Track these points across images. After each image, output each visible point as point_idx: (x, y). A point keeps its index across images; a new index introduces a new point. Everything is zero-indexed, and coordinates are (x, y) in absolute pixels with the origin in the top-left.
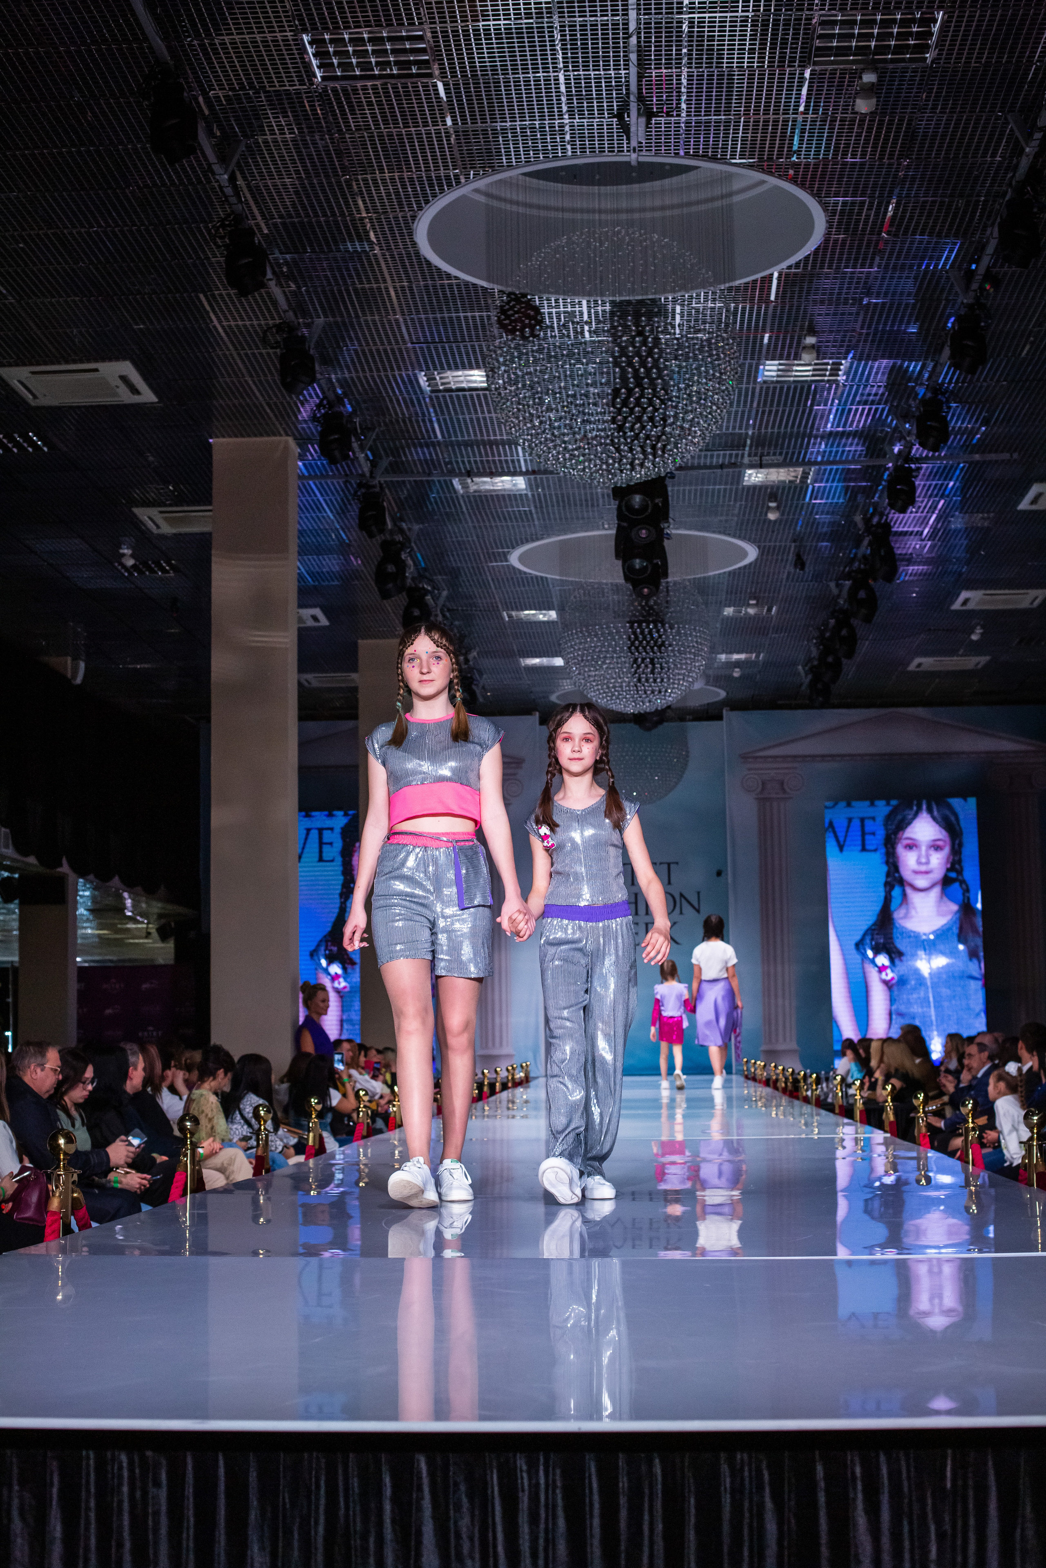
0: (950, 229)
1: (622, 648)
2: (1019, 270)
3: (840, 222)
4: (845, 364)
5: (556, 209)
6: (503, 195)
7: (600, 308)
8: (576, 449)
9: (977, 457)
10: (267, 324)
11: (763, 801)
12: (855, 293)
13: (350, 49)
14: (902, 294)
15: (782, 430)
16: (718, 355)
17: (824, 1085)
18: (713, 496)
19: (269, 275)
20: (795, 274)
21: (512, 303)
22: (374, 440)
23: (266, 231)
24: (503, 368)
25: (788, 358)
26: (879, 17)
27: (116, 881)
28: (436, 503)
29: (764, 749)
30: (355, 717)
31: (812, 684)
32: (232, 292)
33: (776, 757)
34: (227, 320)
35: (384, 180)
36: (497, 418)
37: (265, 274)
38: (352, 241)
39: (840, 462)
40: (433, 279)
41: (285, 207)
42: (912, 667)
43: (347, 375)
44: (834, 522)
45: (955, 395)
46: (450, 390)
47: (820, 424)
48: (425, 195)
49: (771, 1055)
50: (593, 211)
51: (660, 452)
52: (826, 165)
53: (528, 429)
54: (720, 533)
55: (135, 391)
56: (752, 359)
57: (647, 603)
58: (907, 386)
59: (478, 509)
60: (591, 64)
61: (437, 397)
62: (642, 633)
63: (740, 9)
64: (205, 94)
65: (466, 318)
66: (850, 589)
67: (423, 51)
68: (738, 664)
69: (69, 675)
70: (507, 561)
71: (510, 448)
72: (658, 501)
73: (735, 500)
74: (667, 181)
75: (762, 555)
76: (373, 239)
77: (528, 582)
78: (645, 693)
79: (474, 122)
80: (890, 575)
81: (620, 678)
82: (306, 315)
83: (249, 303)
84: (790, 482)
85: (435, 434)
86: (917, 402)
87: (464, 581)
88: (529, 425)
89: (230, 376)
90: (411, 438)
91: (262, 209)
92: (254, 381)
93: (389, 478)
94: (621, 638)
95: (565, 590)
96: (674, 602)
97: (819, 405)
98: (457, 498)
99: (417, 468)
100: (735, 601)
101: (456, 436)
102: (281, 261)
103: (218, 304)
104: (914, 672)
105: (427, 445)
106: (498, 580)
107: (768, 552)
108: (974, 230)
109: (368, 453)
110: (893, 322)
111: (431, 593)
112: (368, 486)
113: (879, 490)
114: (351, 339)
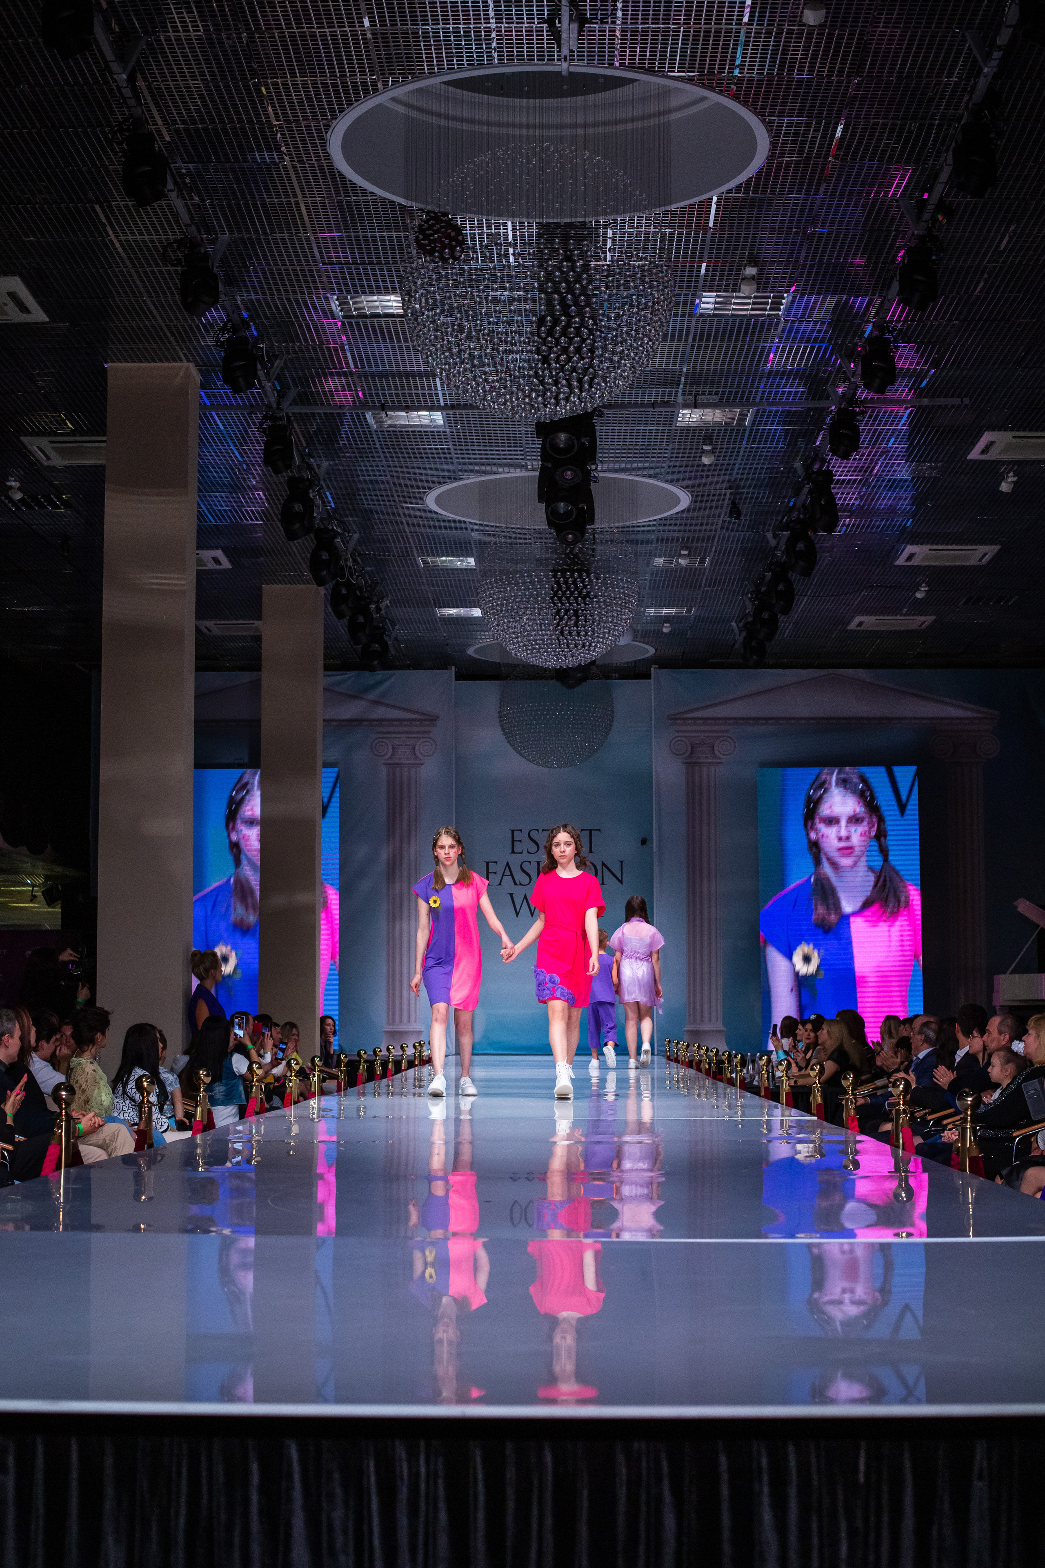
0: (901, 155)
1: (544, 599)
2: (974, 200)
3: (784, 144)
4: (787, 298)
5: (480, 123)
6: (424, 106)
7: (526, 230)
8: (497, 381)
9: (925, 401)
10: (168, 240)
11: (692, 764)
12: (799, 221)
14: (849, 223)
15: (719, 367)
16: (650, 283)
17: (751, 1067)
18: (644, 436)
19: (170, 185)
20: (736, 199)
21: (432, 222)
22: (282, 369)
23: (168, 139)
24: (420, 292)
25: (726, 290)
28: (348, 438)
29: (693, 710)
30: (259, 669)
31: (746, 642)
32: (130, 204)
33: (708, 719)
34: (125, 234)
35: (295, 85)
36: (414, 347)
37: (165, 185)
38: (260, 151)
39: (780, 403)
40: (347, 195)
41: (189, 112)
42: (852, 626)
43: (253, 297)
44: (773, 469)
45: (903, 335)
46: (365, 316)
47: (759, 361)
48: (339, 102)
49: (695, 1035)
50: (521, 126)
51: (586, 386)
52: (770, 81)
53: (446, 358)
54: (650, 477)
55: (24, 309)
56: (688, 289)
57: (571, 552)
58: (853, 324)
59: (393, 446)
61: (350, 323)
62: (566, 582)
65: (382, 237)
66: (788, 540)
68: (667, 619)
70: (423, 502)
71: (428, 380)
72: (585, 440)
73: (668, 442)
74: (600, 95)
75: (695, 502)
76: (283, 149)
77: (445, 526)
78: (568, 647)
79: (393, 23)
80: (831, 527)
81: (542, 630)
82: (209, 229)
83: (148, 215)
84: (726, 423)
85: (347, 363)
86: (863, 340)
87: (376, 524)
88: (447, 354)
89: (127, 295)
90: (322, 368)
91: (163, 114)
92: (153, 302)
93: (297, 409)
94: (543, 588)
95: (484, 536)
96: (601, 550)
97: (758, 341)
98: (370, 432)
99: (328, 400)
100: (666, 550)
101: (370, 366)
102: (184, 171)
103: (115, 216)
104: (855, 631)
105: (339, 375)
106: (413, 523)
107: (702, 499)
108: (927, 156)
109: (275, 382)
110: (839, 254)
111: (341, 535)
112: (274, 418)
113: (821, 434)
114: (258, 259)
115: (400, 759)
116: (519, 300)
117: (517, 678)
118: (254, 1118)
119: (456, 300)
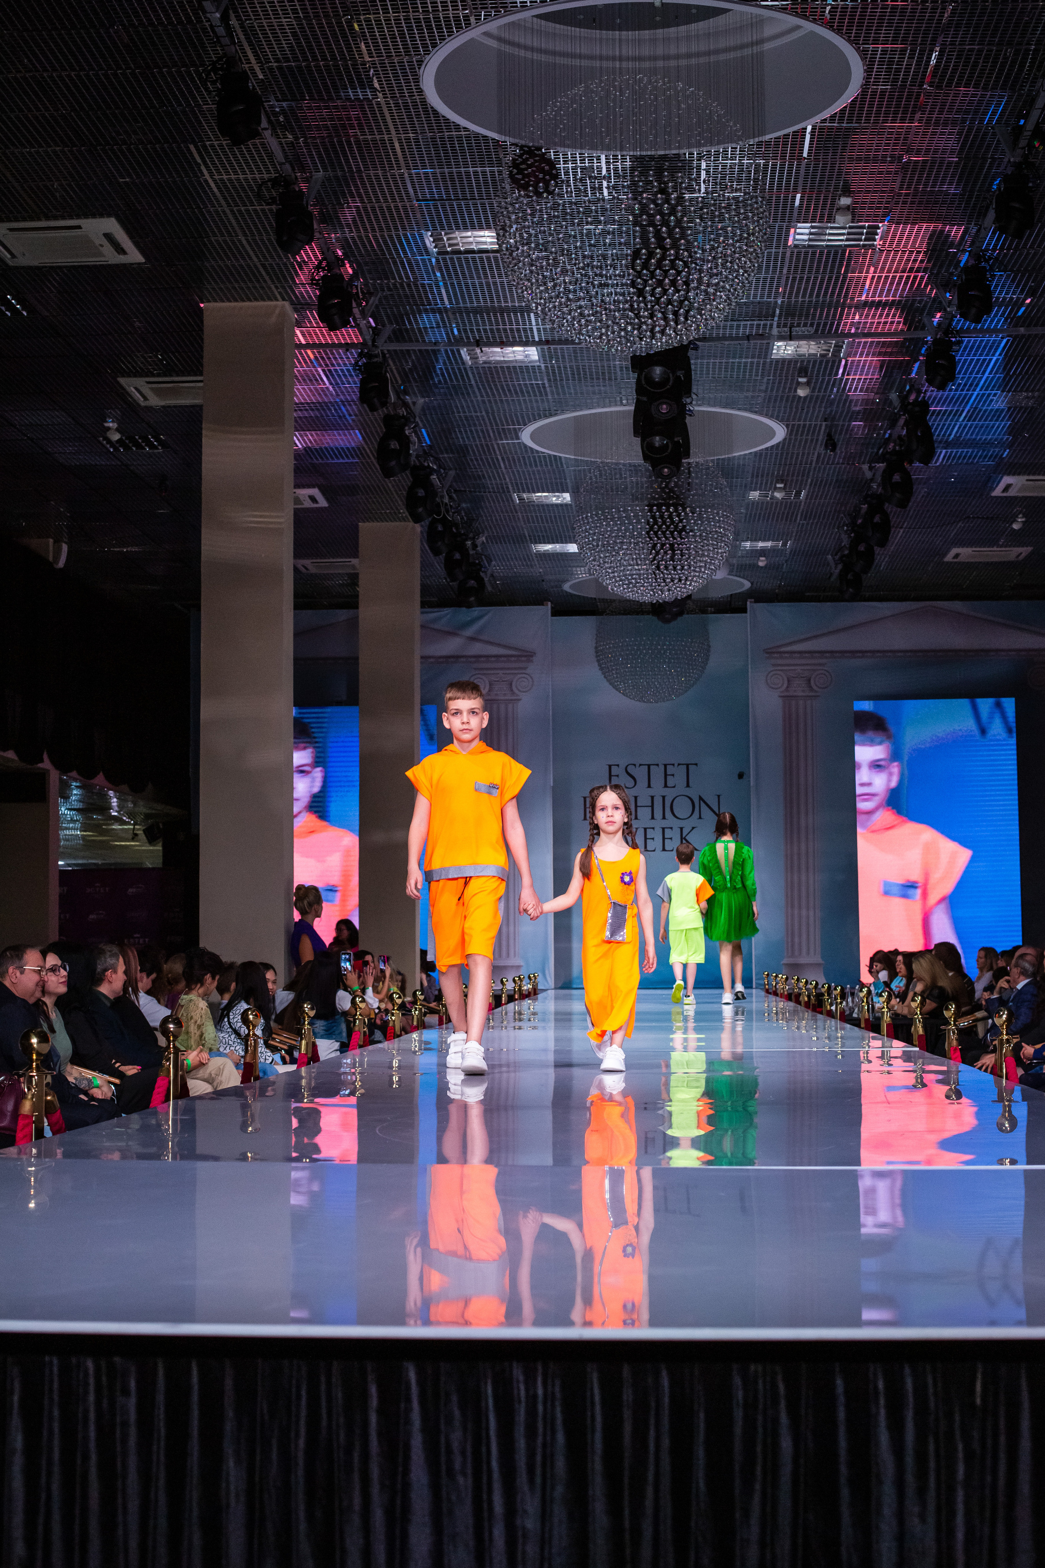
0: (997, 81)
1: (640, 534)
3: (879, 72)
4: (882, 227)
5: (573, 56)
6: (516, 40)
7: (619, 163)
8: (592, 315)
9: (1022, 330)
10: (262, 178)
11: (787, 698)
12: (894, 150)
14: (944, 152)
15: (814, 299)
16: (745, 214)
17: (850, 999)
18: (739, 370)
19: (264, 124)
20: (831, 128)
21: (526, 156)
22: (377, 307)
23: (261, 77)
24: (515, 226)
25: (821, 221)
27: (100, 779)
28: (443, 374)
29: (790, 644)
30: (355, 605)
31: (843, 575)
32: (224, 143)
33: (806, 652)
34: (219, 173)
35: (388, 20)
36: (509, 283)
37: (259, 123)
38: (354, 88)
39: (876, 334)
40: (440, 130)
41: (282, 50)
42: (949, 558)
43: (348, 235)
44: (867, 400)
45: (999, 263)
46: (459, 252)
47: (854, 293)
48: (432, 38)
49: (794, 968)
50: (614, 59)
51: (682, 319)
52: (864, 9)
53: (541, 292)
54: (745, 410)
55: (121, 250)
56: (783, 220)
57: (667, 486)
58: (948, 253)
59: (488, 382)
61: (444, 260)
65: (475, 172)
66: (884, 471)
68: (763, 552)
69: (51, 559)
70: (518, 438)
71: (523, 316)
72: (680, 374)
73: (762, 374)
74: (693, 26)
75: (791, 434)
76: (376, 85)
77: (541, 462)
78: (665, 581)
80: (927, 457)
81: (638, 565)
82: (303, 168)
83: (242, 154)
84: (822, 356)
85: (442, 300)
86: (959, 269)
87: (472, 460)
88: (542, 288)
89: (222, 235)
90: (417, 305)
91: (256, 52)
92: (248, 241)
93: (394, 347)
94: (639, 522)
95: (580, 471)
96: (696, 484)
97: (853, 271)
98: (465, 369)
99: (422, 337)
100: (761, 484)
101: (464, 302)
102: (277, 110)
103: (209, 156)
104: (951, 563)
105: (433, 311)
106: (509, 461)
107: (797, 431)
108: (1023, 82)
109: (371, 320)
110: (935, 181)
111: (437, 472)
112: (369, 356)
113: (917, 365)
114: (352, 196)
115: (497, 695)
116: (613, 233)
117: (614, 613)
118: (358, 1051)
119: (550, 235)
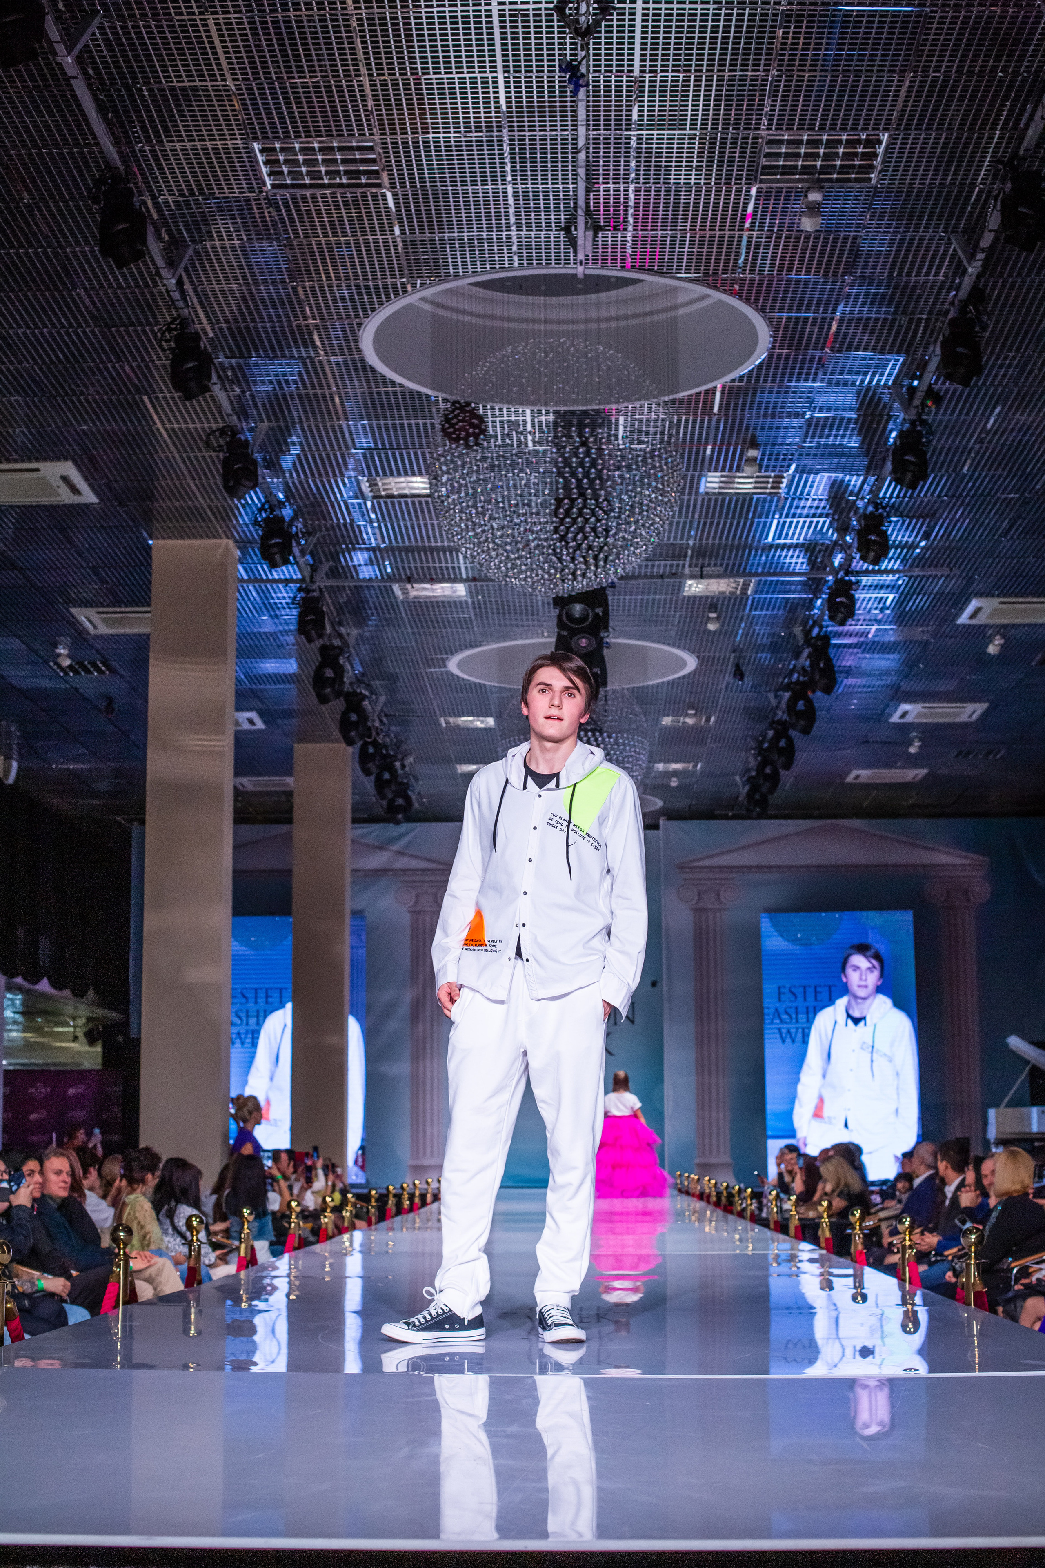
0: (892, 346)
2: (960, 387)
3: (784, 337)
4: (787, 476)
5: (502, 319)
6: (449, 303)
7: (543, 418)
8: (518, 558)
9: (917, 572)
11: (698, 911)
12: (798, 408)
13: (301, 158)
14: (844, 409)
15: (723, 541)
16: (660, 466)
18: (653, 606)
19: (214, 379)
20: (739, 388)
21: (457, 412)
22: (315, 545)
23: (211, 335)
24: (446, 476)
25: (730, 470)
26: (825, 138)
27: (45, 984)
28: (376, 608)
29: (700, 859)
30: (290, 821)
31: (750, 795)
32: (176, 395)
33: (714, 867)
34: (170, 422)
35: (330, 287)
36: (440, 527)
37: (210, 379)
38: (297, 347)
39: (781, 574)
40: (377, 386)
41: (232, 312)
42: (850, 778)
43: (289, 481)
44: (774, 634)
45: (896, 510)
46: (393, 496)
47: (761, 536)
48: (371, 303)
49: (705, 1168)
50: (539, 321)
51: (602, 563)
52: (770, 281)
53: (470, 537)
54: (659, 642)
55: (76, 491)
56: (695, 470)
58: (848, 501)
59: (418, 615)
60: (539, 178)
61: (379, 503)
63: (688, 127)
64: (154, 198)
65: (410, 425)
66: (789, 700)
67: (373, 161)
68: (675, 773)
70: (445, 667)
71: (451, 555)
72: (599, 610)
73: (675, 611)
74: (613, 293)
75: (701, 665)
76: (318, 343)
77: (465, 688)
79: (422, 232)
80: (828, 690)
82: (248, 419)
83: (192, 406)
84: (730, 593)
85: (376, 540)
86: (858, 516)
87: (402, 688)
88: (471, 534)
89: (172, 479)
90: (351, 543)
91: (208, 314)
92: (196, 485)
93: (330, 582)
95: (503, 697)
96: (613, 710)
97: (760, 517)
98: (397, 604)
99: (357, 574)
100: (674, 710)
101: (397, 542)
102: (226, 365)
103: (161, 406)
104: (852, 784)
105: (367, 549)
106: (437, 688)
107: (708, 662)
108: (917, 347)
109: (308, 557)
110: (836, 436)
111: (369, 698)
112: (307, 591)
113: (819, 602)
114: (294, 444)
115: (423, 905)
116: (538, 484)
118: (293, 1253)
119: (480, 485)
